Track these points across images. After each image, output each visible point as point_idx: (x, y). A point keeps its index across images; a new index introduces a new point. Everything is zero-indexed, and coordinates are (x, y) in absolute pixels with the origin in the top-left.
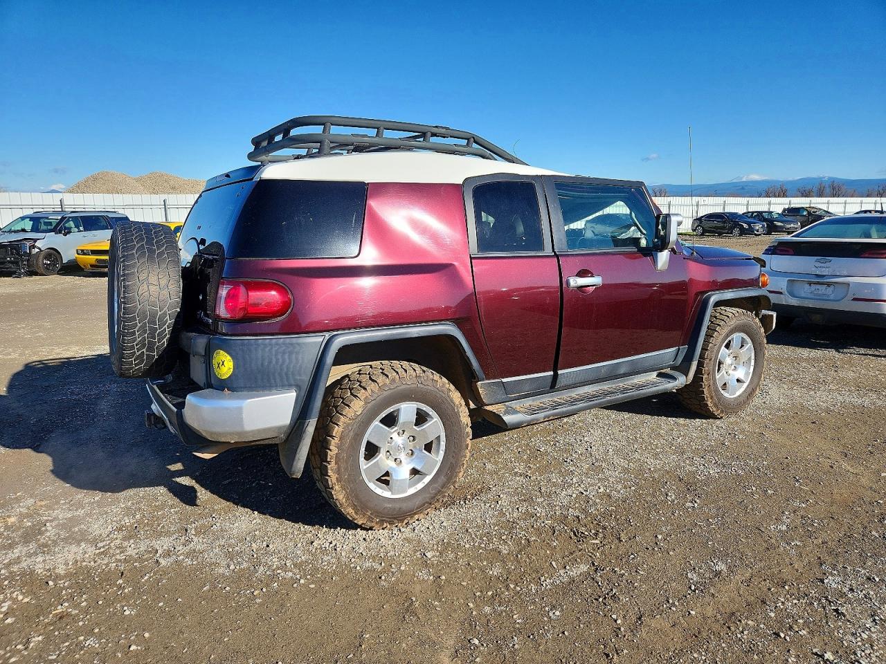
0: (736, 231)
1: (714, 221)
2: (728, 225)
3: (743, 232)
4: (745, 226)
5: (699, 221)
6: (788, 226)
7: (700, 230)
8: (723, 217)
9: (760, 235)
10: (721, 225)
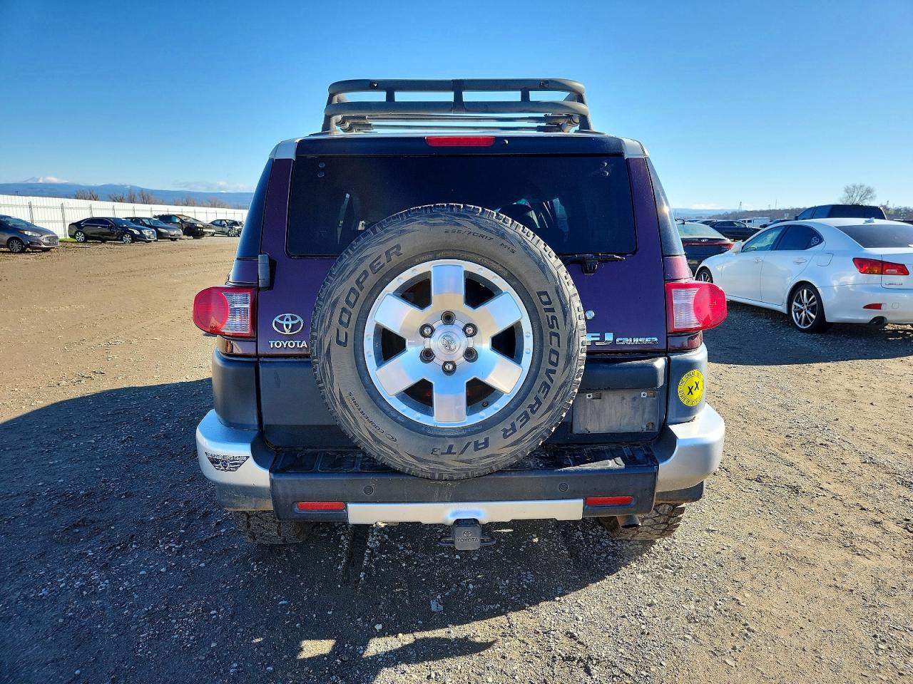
0: (127, 238)
1: (98, 226)
2: (116, 232)
3: (135, 239)
4: (136, 232)
5: (77, 226)
6: (173, 233)
7: (81, 237)
8: (109, 223)
9: (150, 241)
10: (106, 230)
